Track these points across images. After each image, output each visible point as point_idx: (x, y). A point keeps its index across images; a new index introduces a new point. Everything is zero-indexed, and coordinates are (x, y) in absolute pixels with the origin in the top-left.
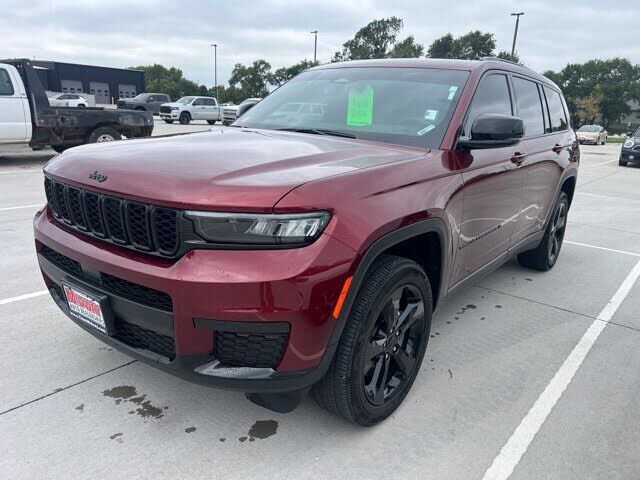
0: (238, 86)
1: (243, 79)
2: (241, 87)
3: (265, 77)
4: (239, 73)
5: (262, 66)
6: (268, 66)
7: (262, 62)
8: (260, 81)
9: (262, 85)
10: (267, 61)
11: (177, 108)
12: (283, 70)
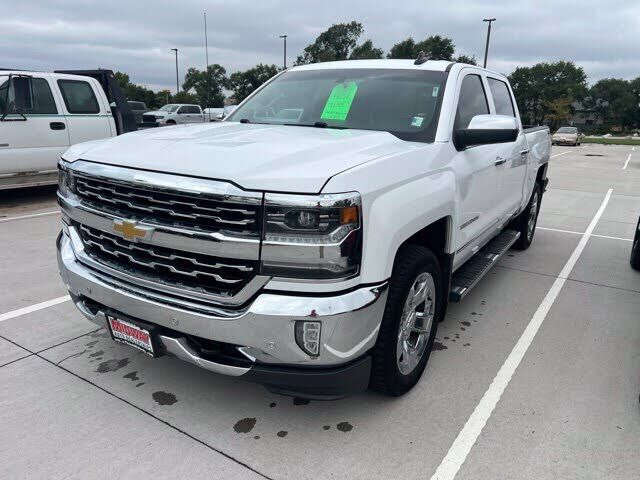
0: (192, 91)
1: (197, 84)
2: (195, 93)
3: (220, 82)
4: (193, 78)
5: (217, 71)
6: (222, 70)
7: (217, 66)
8: (215, 86)
9: (217, 90)
10: (221, 65)
11: (162, 117)
12: (239, 74)
